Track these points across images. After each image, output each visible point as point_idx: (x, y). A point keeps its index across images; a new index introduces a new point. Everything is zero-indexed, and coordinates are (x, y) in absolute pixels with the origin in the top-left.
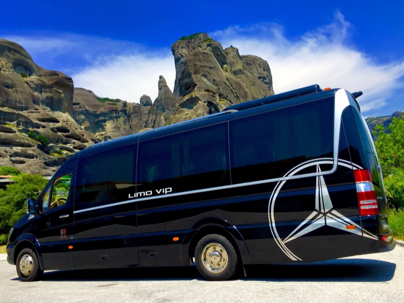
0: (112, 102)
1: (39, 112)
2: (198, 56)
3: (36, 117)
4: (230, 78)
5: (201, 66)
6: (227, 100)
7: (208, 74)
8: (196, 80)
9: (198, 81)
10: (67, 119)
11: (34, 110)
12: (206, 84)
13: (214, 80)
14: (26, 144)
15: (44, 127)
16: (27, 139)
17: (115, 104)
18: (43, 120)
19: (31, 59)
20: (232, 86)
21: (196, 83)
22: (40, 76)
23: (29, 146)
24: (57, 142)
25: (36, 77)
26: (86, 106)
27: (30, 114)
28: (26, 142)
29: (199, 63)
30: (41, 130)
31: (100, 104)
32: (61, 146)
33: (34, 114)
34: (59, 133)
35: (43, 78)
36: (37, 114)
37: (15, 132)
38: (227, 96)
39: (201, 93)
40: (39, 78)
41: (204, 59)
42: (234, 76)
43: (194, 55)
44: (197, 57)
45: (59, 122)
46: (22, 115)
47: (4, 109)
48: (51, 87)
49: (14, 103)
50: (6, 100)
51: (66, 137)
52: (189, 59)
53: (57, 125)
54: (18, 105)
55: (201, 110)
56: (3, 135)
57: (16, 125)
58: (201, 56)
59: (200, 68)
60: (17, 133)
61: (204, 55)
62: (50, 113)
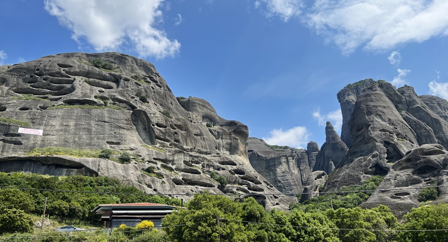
0: (281, 149)
1: (220, 156)
2: (370, 96)
3: (217, 160)
4: (407, 117)
5: (374, 106)
6: (407, 140)
7: (382, 114)
8: (369, 120)
9: (371, 121)
10: (243, 162)
11: (216, 155)
12: (381, 124)
13: (389, 120)
14: (208, 184)
15: (223, 169)
16: (209, 180)
17: (284, 151)
18: (223, 163)
19: (215, 112)
20: (410, 126)
21: (370, 123)
22: (222, 126)
23: (211, 186)
24: (234, 183)
25: (219, 127)
26: (258, 153)
27: (213, 158)
28: (208, 182)
29: (371, 104)
30: (221, 172)
31: (270, 150)
32: (238, 187)
33: (216, 158)
34: (236, 175)
35: (224, 128)
36: (218, 157)
37: (200, 173)
38: (406, 136)
39: (376, 133)
40: (221, 127)
41: (376, 99)
42: (411, 115)
43: (366, 96)
44: (369, 98)
45: (236, 165)
46: (206, 159)
47: (193, 153)
48: (230, 134)
49: (200, 148)
50: (194, 145)
51: (242, 178)
52: (360, 100)
53: (235, 167)
54: (204, 150)
55: (378, 151)
56: (191, 176)
57: (201, 167)
58: (373, 97)
59: (373, 108)
60: (202, 174)
61: (376, 95)
62: (229, 157)
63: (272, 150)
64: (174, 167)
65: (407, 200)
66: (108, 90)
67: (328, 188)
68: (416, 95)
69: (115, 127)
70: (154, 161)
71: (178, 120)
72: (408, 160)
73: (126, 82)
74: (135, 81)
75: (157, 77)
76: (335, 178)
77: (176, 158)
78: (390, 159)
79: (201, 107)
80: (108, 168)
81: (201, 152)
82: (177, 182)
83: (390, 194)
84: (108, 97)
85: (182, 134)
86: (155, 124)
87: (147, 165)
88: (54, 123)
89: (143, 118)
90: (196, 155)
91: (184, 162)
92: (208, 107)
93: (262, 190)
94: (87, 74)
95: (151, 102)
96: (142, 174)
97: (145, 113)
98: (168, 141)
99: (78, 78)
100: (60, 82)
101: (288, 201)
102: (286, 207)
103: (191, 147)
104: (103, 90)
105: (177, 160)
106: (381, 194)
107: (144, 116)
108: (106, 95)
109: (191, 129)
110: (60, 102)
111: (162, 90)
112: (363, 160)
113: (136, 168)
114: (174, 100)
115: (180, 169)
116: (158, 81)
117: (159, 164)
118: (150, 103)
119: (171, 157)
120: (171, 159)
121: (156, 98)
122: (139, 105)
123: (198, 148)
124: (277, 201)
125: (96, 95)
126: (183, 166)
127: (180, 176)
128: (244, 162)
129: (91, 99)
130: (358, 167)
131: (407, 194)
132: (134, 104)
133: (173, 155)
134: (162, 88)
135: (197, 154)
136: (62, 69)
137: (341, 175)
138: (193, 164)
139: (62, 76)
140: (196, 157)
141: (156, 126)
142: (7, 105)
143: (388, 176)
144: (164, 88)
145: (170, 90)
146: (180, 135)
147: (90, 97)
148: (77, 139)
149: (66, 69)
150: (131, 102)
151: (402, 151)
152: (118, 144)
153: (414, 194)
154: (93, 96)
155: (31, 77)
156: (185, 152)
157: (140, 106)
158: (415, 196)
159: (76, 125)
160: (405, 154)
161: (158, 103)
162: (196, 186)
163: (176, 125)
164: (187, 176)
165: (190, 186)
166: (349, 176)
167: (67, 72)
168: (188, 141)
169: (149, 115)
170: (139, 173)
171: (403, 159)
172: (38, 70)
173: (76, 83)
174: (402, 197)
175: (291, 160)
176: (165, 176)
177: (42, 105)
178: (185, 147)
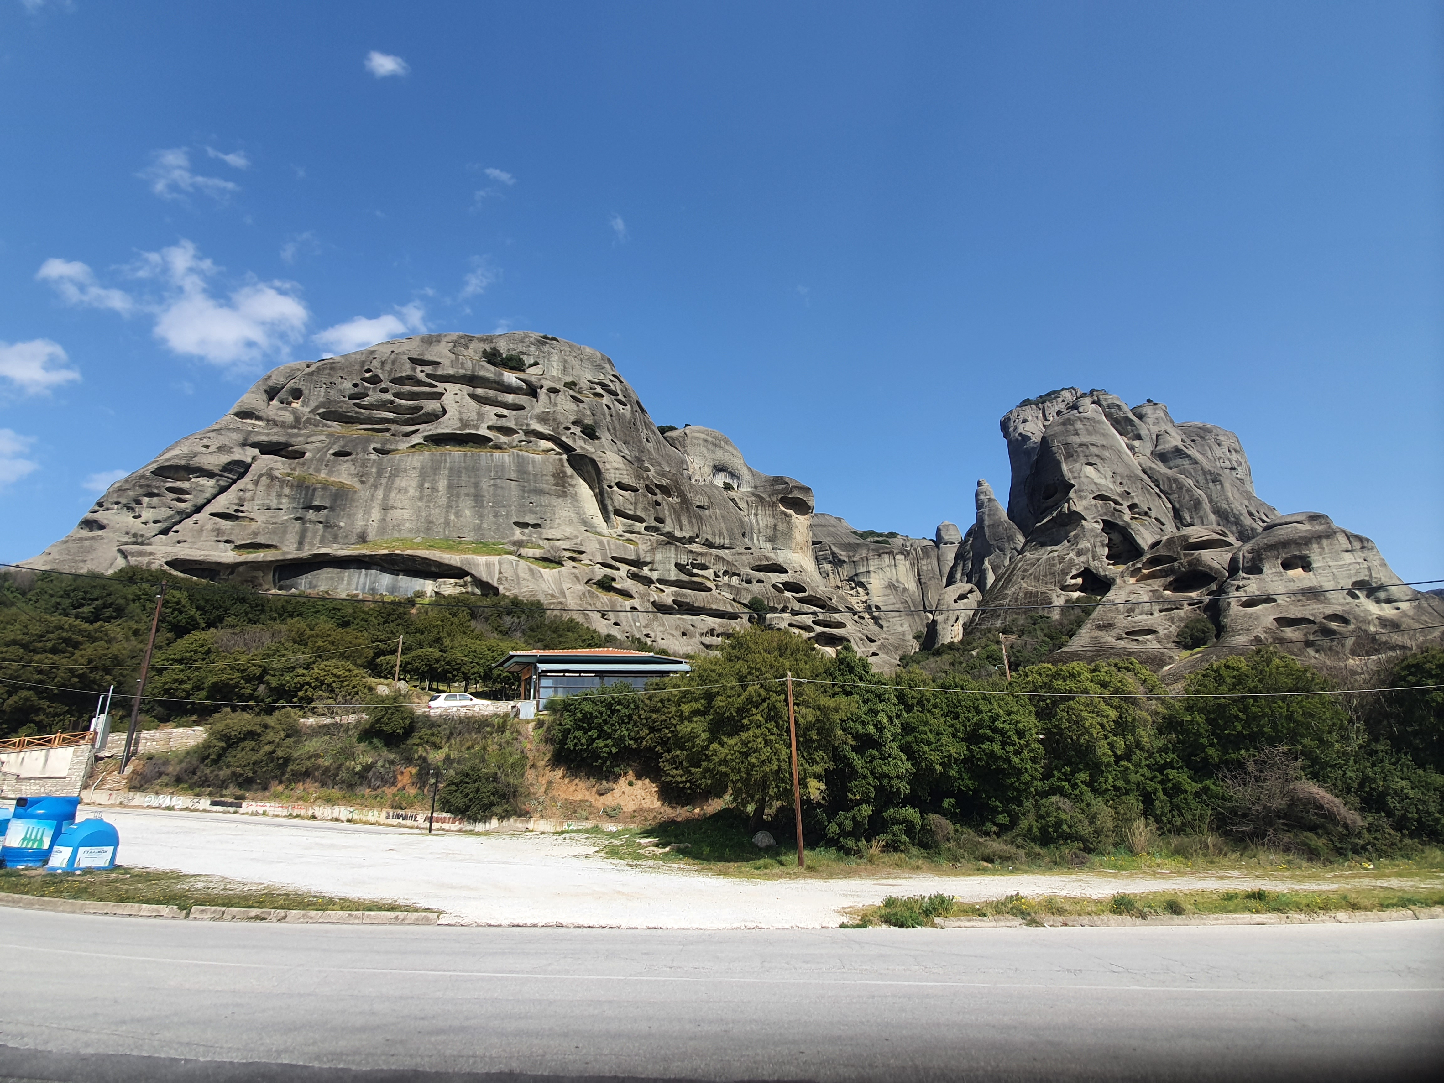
0: (880, 539)
1: (752, 554)
2: (1073, 425)
3: (746, 562)
4: (1151, 468)
5: (1081, 445)
6: (1150, 518)
7: (1098, 461)
8: (1070, 475)
9: (1075, 478)
10: (801, 567)
11: (743, 550)
12: (1096, 484)
13: (1114, 474)
14: (727, 613)
15: (760, 581)
16: (730, 604)
17: (887, 543)
18: (759, 569)
20: (1158, 486)
21: (1072, 482)
22: (755, 487)
23: (734, 616)
24: (784, 610)
25: (749, 489)
26: (833, 547)
27: (737, 557)
28: (730, 609)
29: (1075, 440)
30: (755, 587)
31: (858, 542)
32: (791, 620)
33: (744, 557)
34: (787, 594)
35: (760, 492)
36: (748, 556)
37: (710, 590)
38: (1149, 509)
39: (1085, 502)
40: (753, 490)
41: (1087, 431)
42: (1160, 464)
43: (1064, 424)
44: (1070, 427)
45: (787, 572)
46: (724, 559)
47: (694, 547)
48: (774, 505)
49: (710, 538)
50: (696, 531)
51: (801, 600)
52: (1050, 432)
53: (784, 578)
54: (718, 541)
55: (1088, 541)
56: (691, 596)
57: (712, 577)
58: (1079, 425)
59: (1079, 450)
60: (714, 591)
61: (1085, 422)
62: (772, 555)
63: (860, 541)
64: (655, 575)
65: (1151, 645)
66: (514, 412)
67: (983, 620)
68: (1172, 422)
69: (530, 492)
70: (613, 563)
71: (663, 475)
72: (1154, 561)
73: (553, 395)
74: (571, 393)
75: (618, 383)
76: (996, 598)
77: (658, 557)
78: (1114, 557)
79: (710, 446)
80: (518, 577)
81: (710, 545)
82: (661, 608)
83: (1114, 633)
84: (514, 427)
85: (671, 506)
86: (613, 484)
87: (600, 572)
88: (403, 484)
89: (588, 472)
90: (700, 550)
91: (676, 565)
92: (726, 447)
93: (841, 625)
94: (471, 380)
95: (605, 437)
96: (589, 591)
97: (593, 462)
98: (641, 520)
99: (452, 389)
100: (413, 396)
101: (897, 649)
102: (893, 661)
103: (691, 534)
104: (505, 412)
105: (660, 562)
106: (1097, 633)
107: (590, 468)
108: (512, 425)
109: (689, 495)
110: (417, 439)
111: (626, 411)
112: (1056, 561)
113: (576, 577)
114: (654, 433)
115: (667, 581)
116: (619, 392)
117: (624, 568)
118: (603, 440)
119: (648, 555)
120: (648, 559)
121: (614, 429)
122: (581, 443)
123: (705, 536)
124: (873, 647)
125: (490, 423)
126: (674, 575)
127: (668, 596)
128: (804, 566)
129: (480, 432)
130: (1046, 576)
131: (1151, 632)
132: (569, 442)
133: (653, 550)
134: (629, 407)
135: (704, 549)
136: (419, 368)
137: (1009, 592)
138: (695, 571)
139: (420, 383)
140: (701, 554)
141: (615, 488)
142: (307, 446)
143: (1111, 595)
144: (632, 407)
145: (643, 410)
146: (666, 507)
147: (477, 429)
148: (452, 517)
149: (426, 368)
150: (564, 439)
151: (1140, 541)
152: (536, 526)
153: (1166, 631)
154: (485, 425)
155: (355, 385)
156: (678, 544)
157: (581, 445)
158: (1168, 636)
159: (450, 486)
160: (1146, 548)
161: (621, 440)
162: (702, 617)
163: (657, 486)
164: (684, 595)
165: (690, 617)
166: (1025, 594)
167: (428, 376)
168: (685, 521)
169: (600, 465)
170: (581, 588)
171: (1144, 559)
172: (368, 371)
173: (448, 400)
174: (1140, 638)
175: (903, 562)
176: (635, 595)
177: (378, 446)
178: (678, 534)
